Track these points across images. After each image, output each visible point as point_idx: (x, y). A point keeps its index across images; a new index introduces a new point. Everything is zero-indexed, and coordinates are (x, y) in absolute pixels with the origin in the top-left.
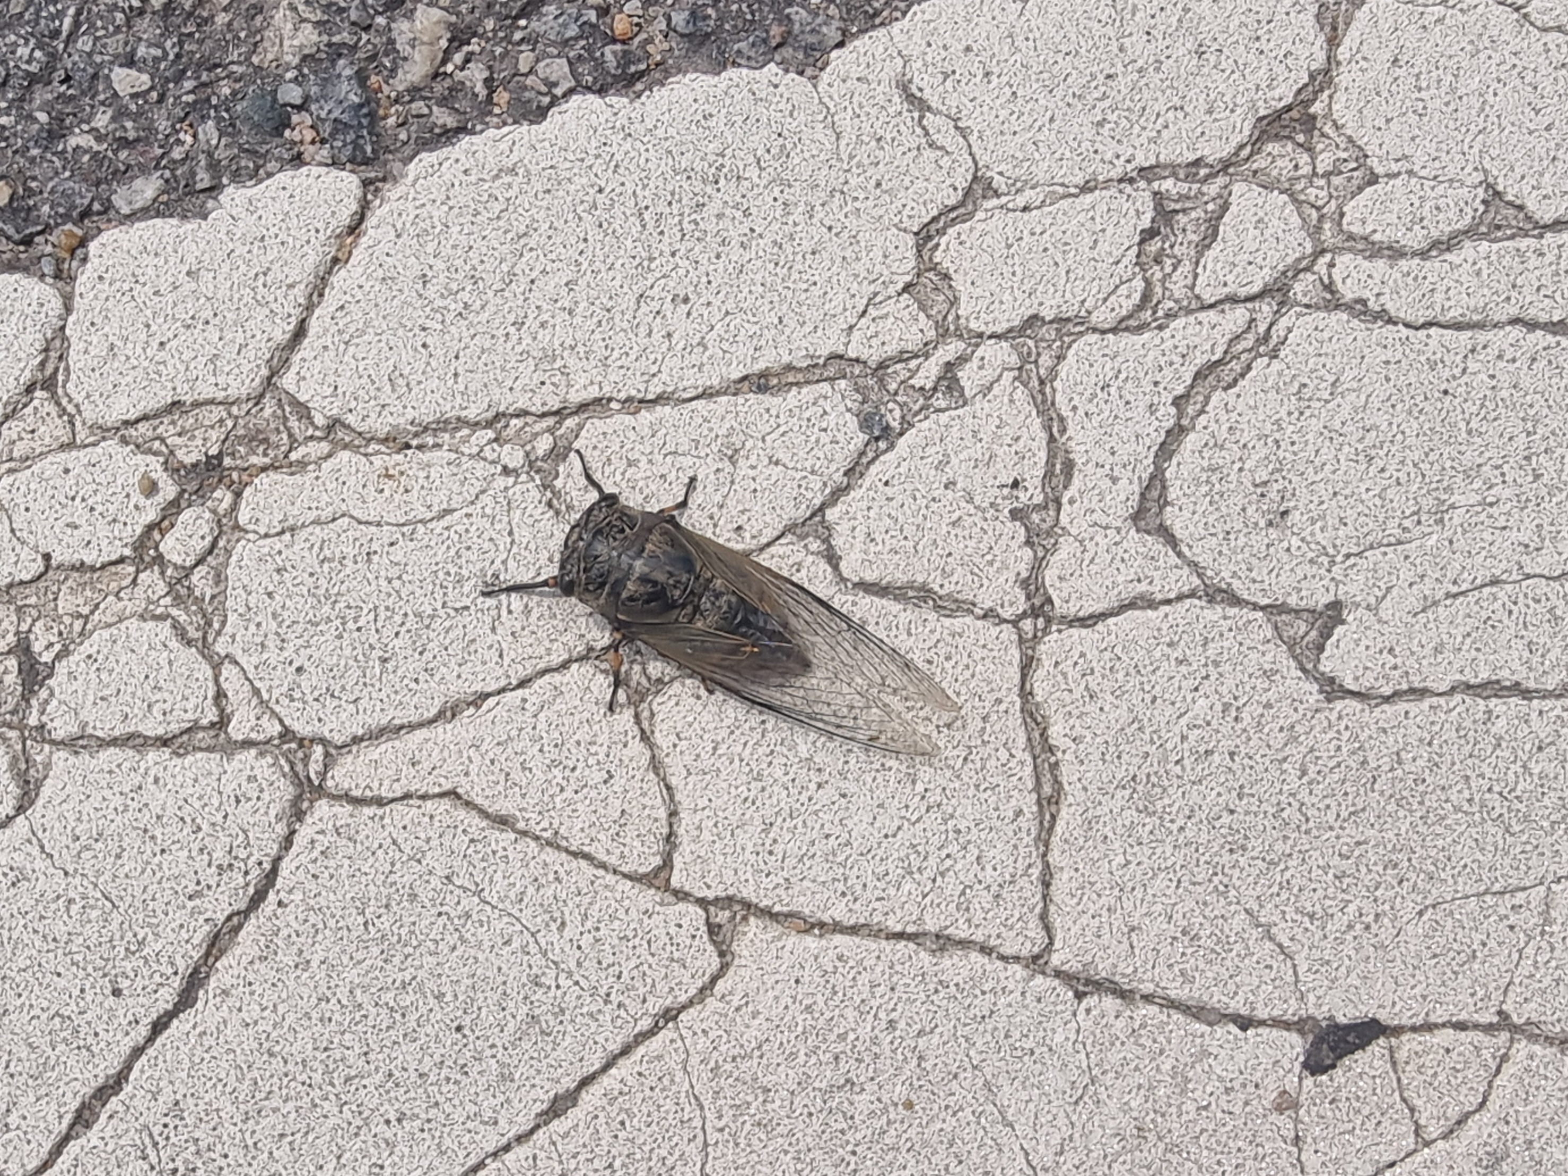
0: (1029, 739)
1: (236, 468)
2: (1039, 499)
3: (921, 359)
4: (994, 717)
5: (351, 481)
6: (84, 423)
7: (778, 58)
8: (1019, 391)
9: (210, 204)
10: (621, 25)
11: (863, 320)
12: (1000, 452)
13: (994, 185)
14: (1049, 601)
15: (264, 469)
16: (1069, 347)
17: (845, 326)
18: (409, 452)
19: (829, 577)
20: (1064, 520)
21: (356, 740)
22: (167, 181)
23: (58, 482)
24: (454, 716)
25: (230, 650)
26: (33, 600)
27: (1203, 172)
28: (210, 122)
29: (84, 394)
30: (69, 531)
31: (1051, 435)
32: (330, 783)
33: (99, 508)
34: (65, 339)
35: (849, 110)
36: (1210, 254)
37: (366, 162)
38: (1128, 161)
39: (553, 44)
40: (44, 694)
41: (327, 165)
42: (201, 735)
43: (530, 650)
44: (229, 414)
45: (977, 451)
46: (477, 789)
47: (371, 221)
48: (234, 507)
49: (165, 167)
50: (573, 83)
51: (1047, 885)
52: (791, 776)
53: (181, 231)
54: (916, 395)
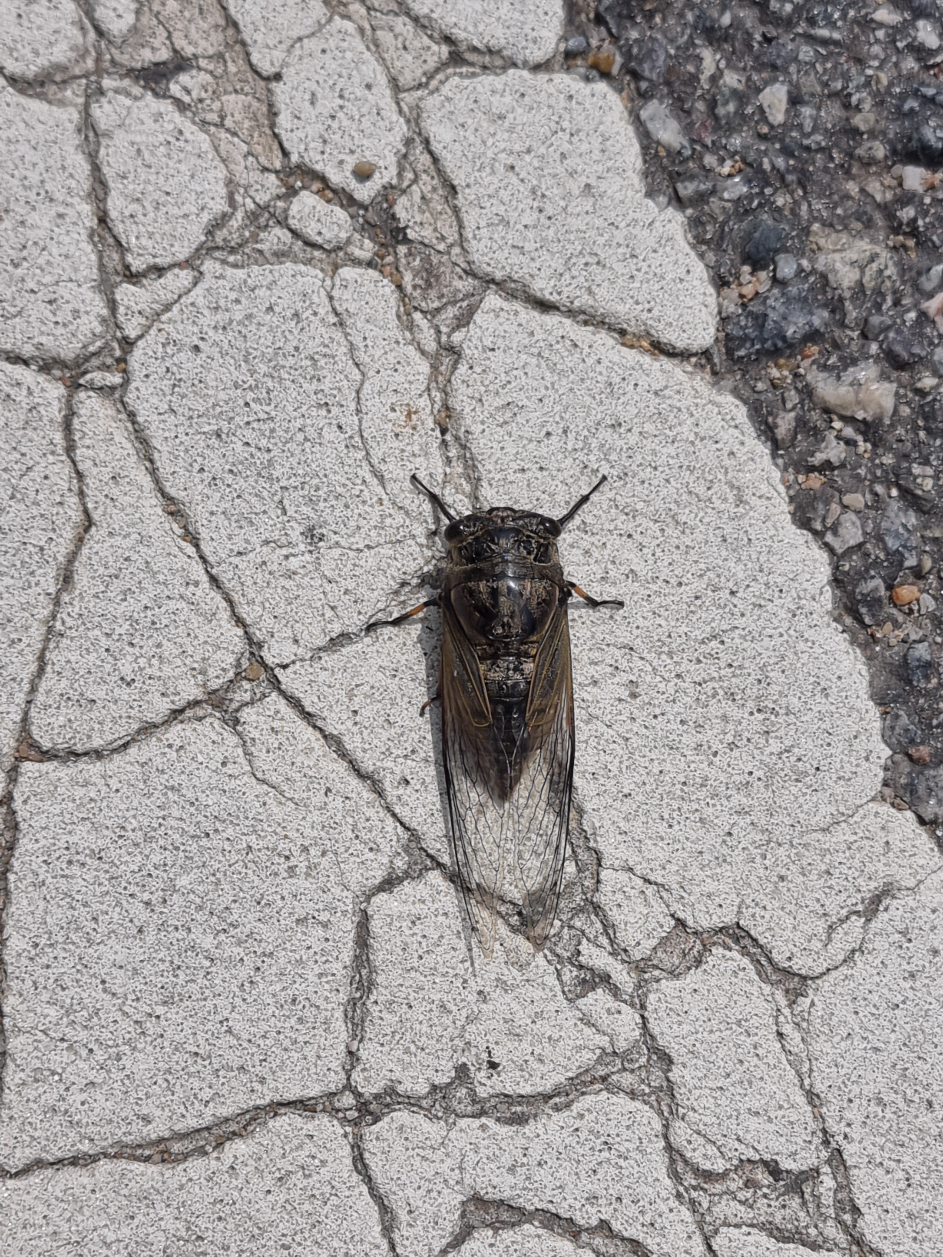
0: (227, 1120)
1: (397, 259)
2: (482, 1092)
3: (609, 948)
4: (244, 1078)
5: (399, 378)
6: (421, 99)
7: (898, 757)
8: (590, 1055)
9: (663, 199)
10: (907, 592)
11: (640, 882)
12: (524, 1045)
13: (801, 999)
14: (376, 1120)
15: (399, 287)
16: (646, 1103)
17: (631, 863)
18: (438, 433)
19: (369, 883)
20: (463, 1123)
21: (132, 416)
22: (679, 153)
23: (356, 79)
24: (171, 514)
25: (208, 276)
26: (232, 68)
27: (847, 1217)
28: (745, 189)
29: (450, 94)
30: (307, 97)
31: (550, 1097)
32: (82, 395)
33: (335, 125)
34: (504, 69)
35: (855, 838)
36: (763, 1239)
37: (730, 352)
38: (846, 1137)
39: (877, 526)
40: (137, 90)
41: (720, 313)
42: (116, 256)
43: (249, 582)
44: (452, 245)
45: (522, 1019)
46: (97, 547)
47: (667, 363)
48: (356, 262)
49: (694, 150)
50: (840, 551)
51: (74, 1161)
52: (154, 873)
53: (630, 173)
54: (572, 948)
